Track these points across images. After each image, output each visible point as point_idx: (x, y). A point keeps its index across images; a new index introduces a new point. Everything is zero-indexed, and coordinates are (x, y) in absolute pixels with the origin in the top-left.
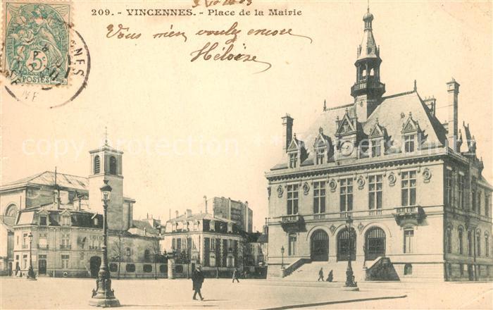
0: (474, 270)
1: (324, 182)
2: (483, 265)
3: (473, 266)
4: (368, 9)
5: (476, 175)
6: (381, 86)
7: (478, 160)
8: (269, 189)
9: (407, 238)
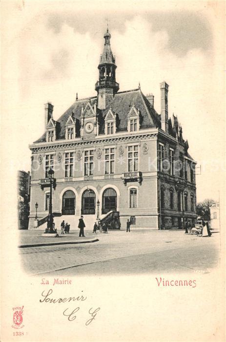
0: (182, 221)
1: (73, 153)
2: (190, 218)
3: (182, 219)
4: (108, 30)
5: (183, 152)
6: (117, 85)
7: (184, 141)
8: (32, 158)
9: (132, 197)
